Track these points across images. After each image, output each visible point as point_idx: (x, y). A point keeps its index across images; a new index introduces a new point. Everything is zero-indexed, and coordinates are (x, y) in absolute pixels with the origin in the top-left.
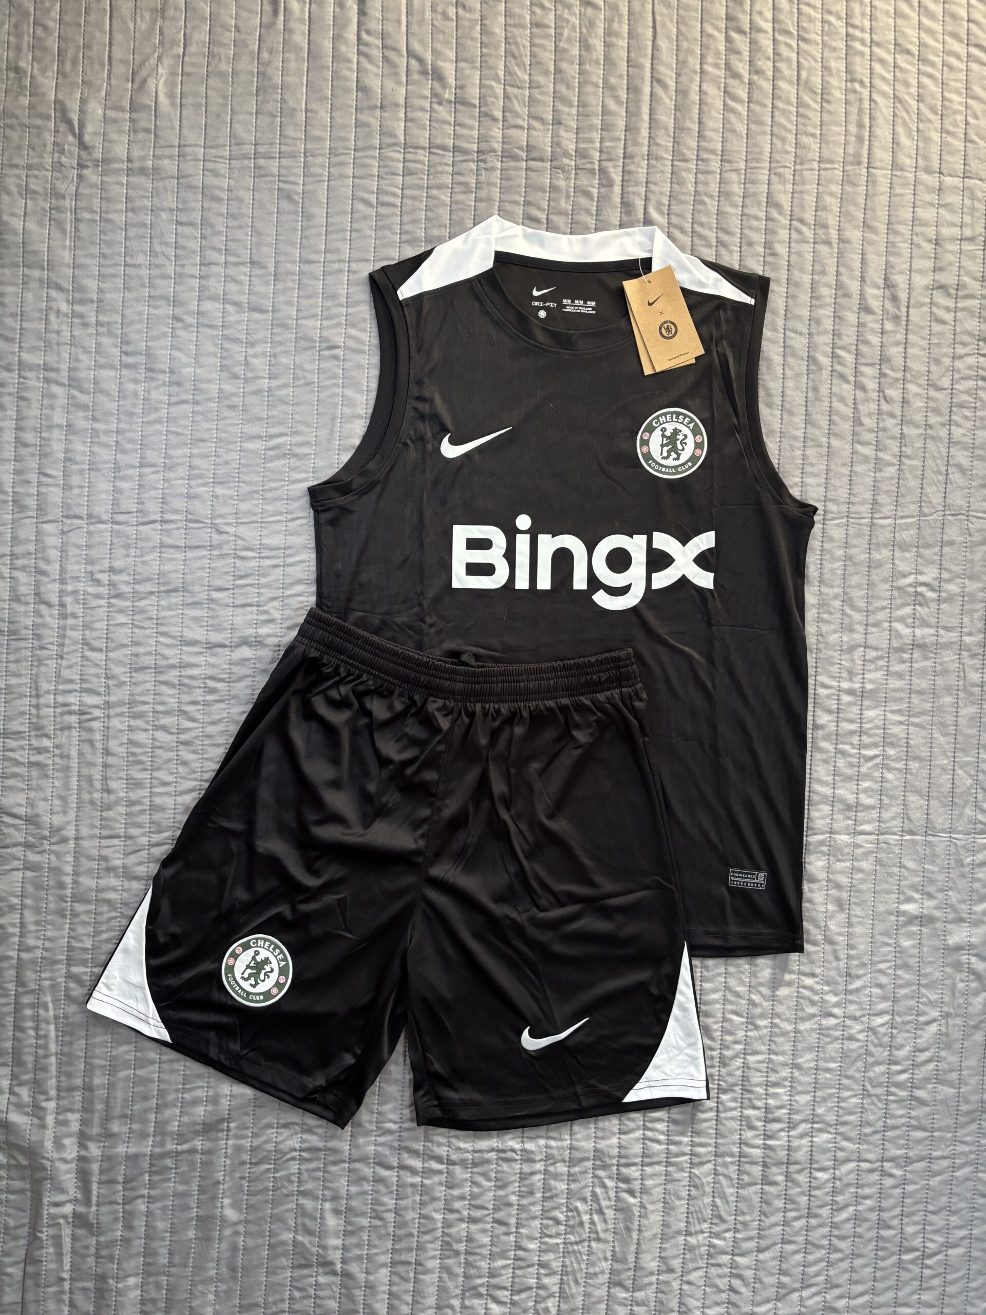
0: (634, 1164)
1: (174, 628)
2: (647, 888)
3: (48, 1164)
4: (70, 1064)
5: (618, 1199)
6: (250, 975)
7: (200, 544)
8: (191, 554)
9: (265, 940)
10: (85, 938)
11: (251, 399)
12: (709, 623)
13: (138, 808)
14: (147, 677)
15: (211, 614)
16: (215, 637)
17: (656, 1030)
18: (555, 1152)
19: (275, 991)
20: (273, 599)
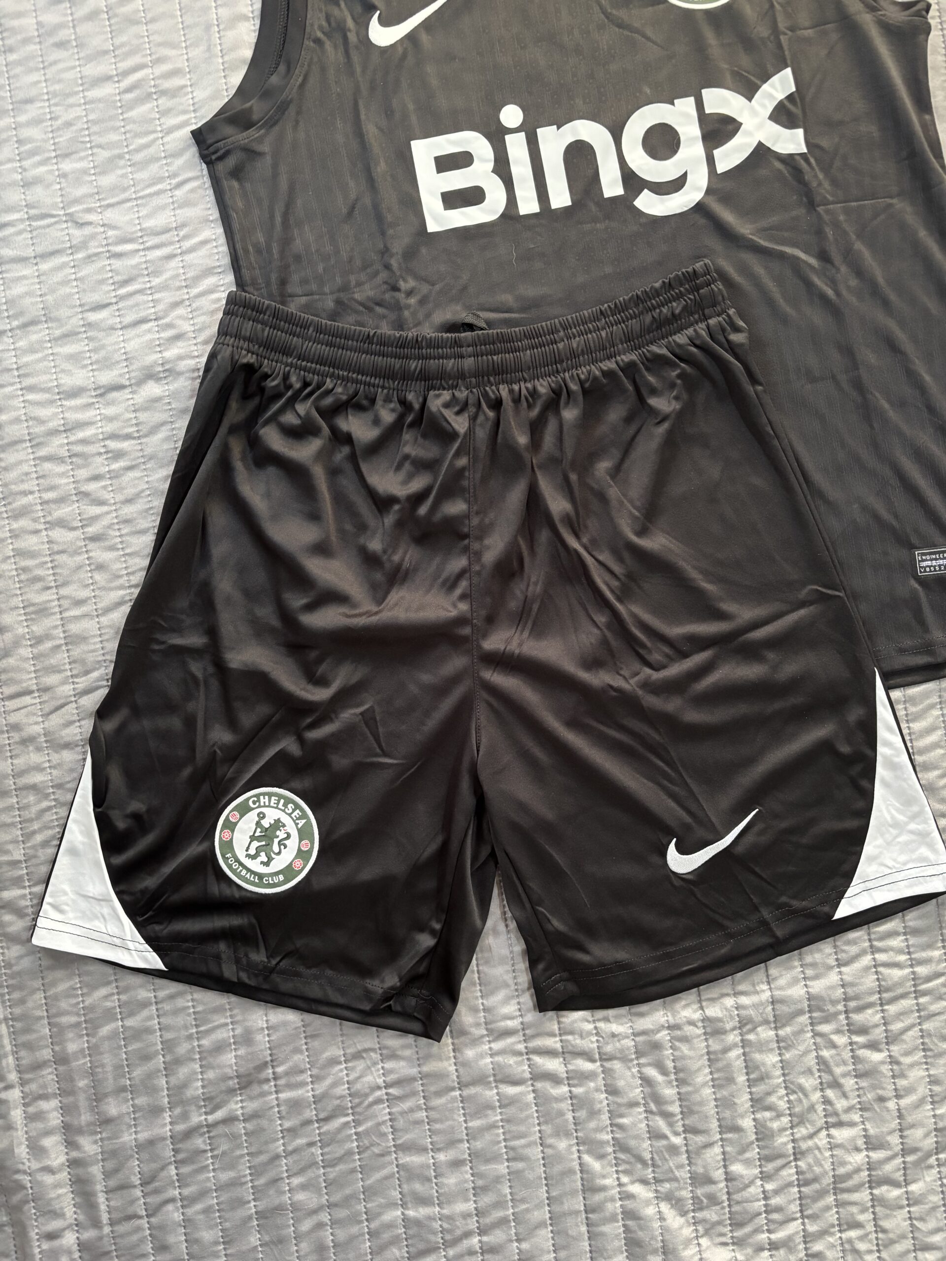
0: (870, 1005)
1: (44, 378)
2: (802, 604)
3: (25, 1179)
4: (27, 1030)
5: (856, 1059)
6: (258, 850)
7: (56, 247)
8: (45, 266)
9: (270, 795)
10: (10, 847)
11: (84, 28)
12: (812, 205)
13: (48, 645)
14: (21, 456)
15: (92, 345)
16: (106, 377)
17: (861, 804)
18: (751, 1012)
19: (298, 864)
20: (176, 305)
